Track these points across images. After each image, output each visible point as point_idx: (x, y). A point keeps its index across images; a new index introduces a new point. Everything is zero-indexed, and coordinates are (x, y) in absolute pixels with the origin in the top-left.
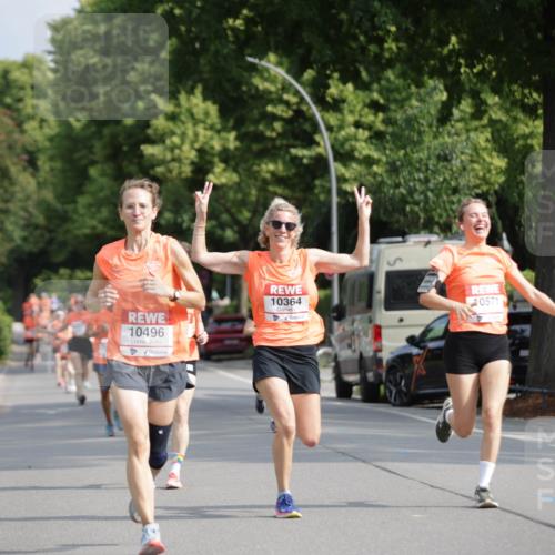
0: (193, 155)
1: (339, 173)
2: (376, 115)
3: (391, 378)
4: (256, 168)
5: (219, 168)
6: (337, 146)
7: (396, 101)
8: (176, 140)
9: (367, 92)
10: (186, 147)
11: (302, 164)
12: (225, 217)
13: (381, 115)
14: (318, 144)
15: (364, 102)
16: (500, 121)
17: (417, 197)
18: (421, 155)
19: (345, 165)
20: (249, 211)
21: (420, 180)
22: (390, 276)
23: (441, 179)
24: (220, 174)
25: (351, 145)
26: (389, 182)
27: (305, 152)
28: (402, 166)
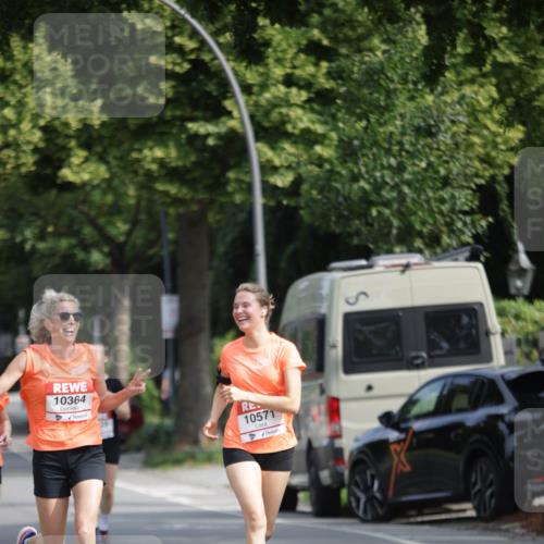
0: (37, 136)
1: (263, 160)
2: (316, 65)
3: (357, 478)
4: (135, 155)
5: (78, 156)
6: (259, 117)
7: (347, 41)
8: (9, 113)
9: (303, 29)
10: (26, 126)
11: (205, 148)
12: (88, 231)
13: (324, 65)
14: (229, 114)
15: (298, 44)
17: (387, 194)
18: (391, 129)
19: (273, 148)
20: (125, 222)
21: (390, 167)
22: (349, 319)
23: (423, 165)
24: (79, 165)
25: (280, 113)
26: (344, 172)
27: (211, 128)
28: (363, 146)
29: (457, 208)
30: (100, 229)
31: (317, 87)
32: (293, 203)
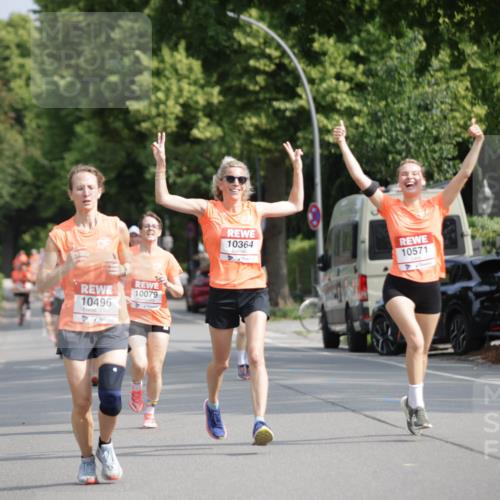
0: (178, 110)
1: (321, 125)
2: (356, 66)
3: (378, 327)
4: (239, 122)
5: (203, 122)
6: (319, 99)
7: (376, 52)
8: (161, 95)
9: (348, 45)
10: (171, 103)
11: (284, 118)
13: (361, 67)
14: (300, 97)
15: (344, 54)
16: (479, 70)
17: (398, 146)
18: (402, 105)
19: (327, 117)
21: (401, 130)
22: (374, 225)
23: (422, 128)
24: (204, 128)
25: (332, 98)
26: (371, 133)
27: (288, 105)
28: (384, 116)
29: (444, 156)
31: (356, 80)
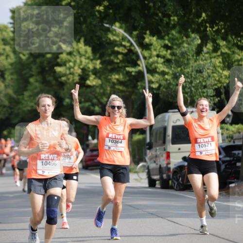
0: (79, 71)
1: (149, 79)
2: (167, 51)
3: (175, 177)
4: (109, 77)
5: (92, 77)
6: (149, 66)
7: (176, 44)
8: (71, 64)
9: (162, 41)
10: (76, 68)
11: (131, 75)
12: (95, 101)
13: (169, 51)
14: (139, 65)
15: (161, 45)
16: (226, 53)
18: (188, 70)
19: (152, 75)
22: (174, 128)
23: (198, 81)
24: (92, 80)
25: (155, 66)
26: (173, 83)
27: (133, 69)
29: (209, 94)
30: (98, 100)
31: (166, 58)
32: (158, 92)
